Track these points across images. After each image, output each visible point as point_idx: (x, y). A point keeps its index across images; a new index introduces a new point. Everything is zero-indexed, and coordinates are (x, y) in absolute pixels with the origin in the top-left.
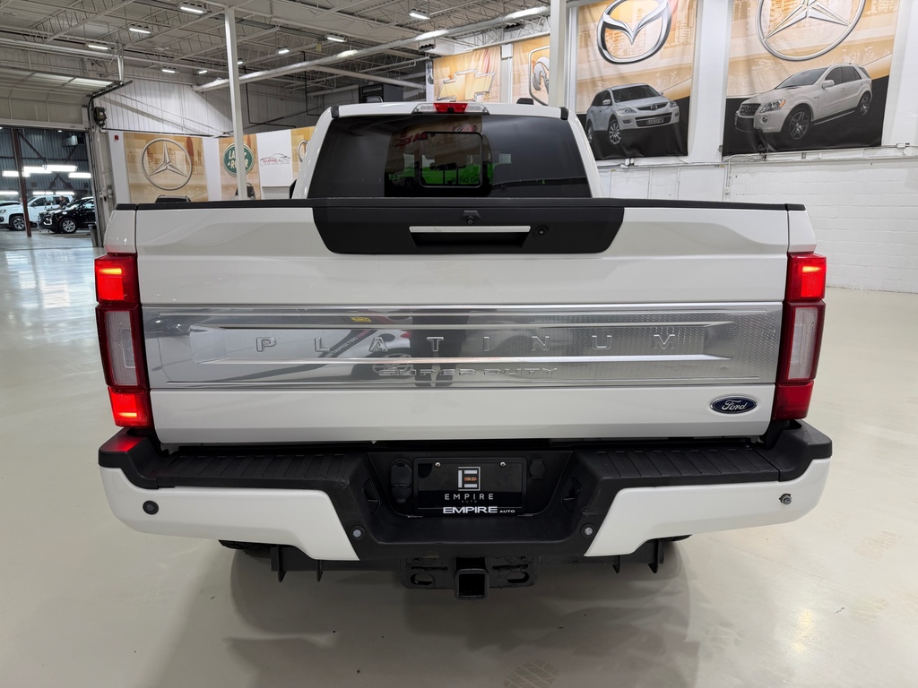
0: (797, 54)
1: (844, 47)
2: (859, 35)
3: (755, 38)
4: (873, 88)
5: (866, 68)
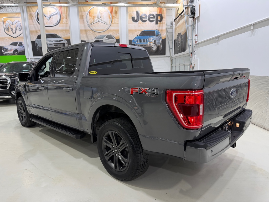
0: (98, 30)
1: (109, 30)
2: (112, 28)
3: (86, 25)
4: (116, 41)
5: (114, 36)
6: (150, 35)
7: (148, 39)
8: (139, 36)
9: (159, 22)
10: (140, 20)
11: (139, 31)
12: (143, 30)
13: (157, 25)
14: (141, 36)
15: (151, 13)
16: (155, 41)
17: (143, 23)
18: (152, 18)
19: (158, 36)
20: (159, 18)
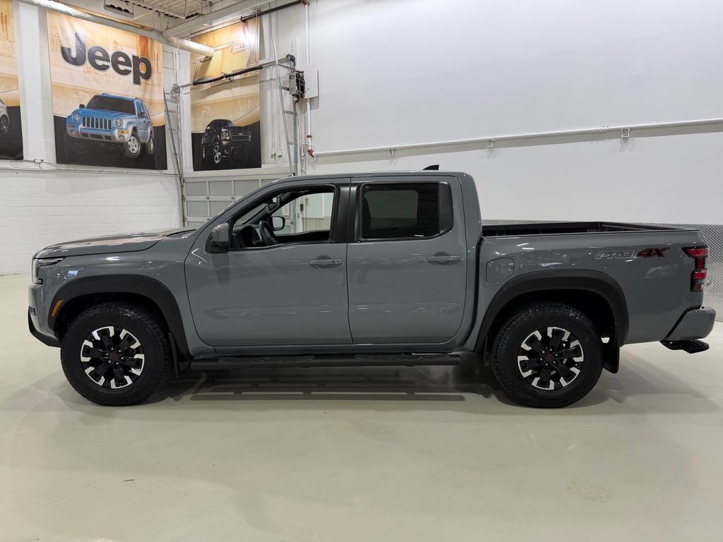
4: (8, 113)
6: (120, 111)
7: (114, 122)
8: (88, 107)
9: (142, 80)
10: (87, 62)
11: (87, 95)
12: (100, 93)
13: (137, 86)
14: (92, 108)
15: (119, 49)
16: (135, 129)
17: (96, 73)
18: (122, 63)
19: (143, 117)
20: (141, 69)
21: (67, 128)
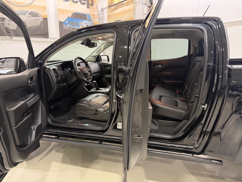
1: (32, 5)
2: (36, 3)
5: (40, 14)
6: (82, 19)
7: (80, 23)
8: (71, 18)
11: (71, 13)
12: (75, 12)
13: (88, 9)
14: (72, 18)
19: (90, 21)
21: (64, 26)
